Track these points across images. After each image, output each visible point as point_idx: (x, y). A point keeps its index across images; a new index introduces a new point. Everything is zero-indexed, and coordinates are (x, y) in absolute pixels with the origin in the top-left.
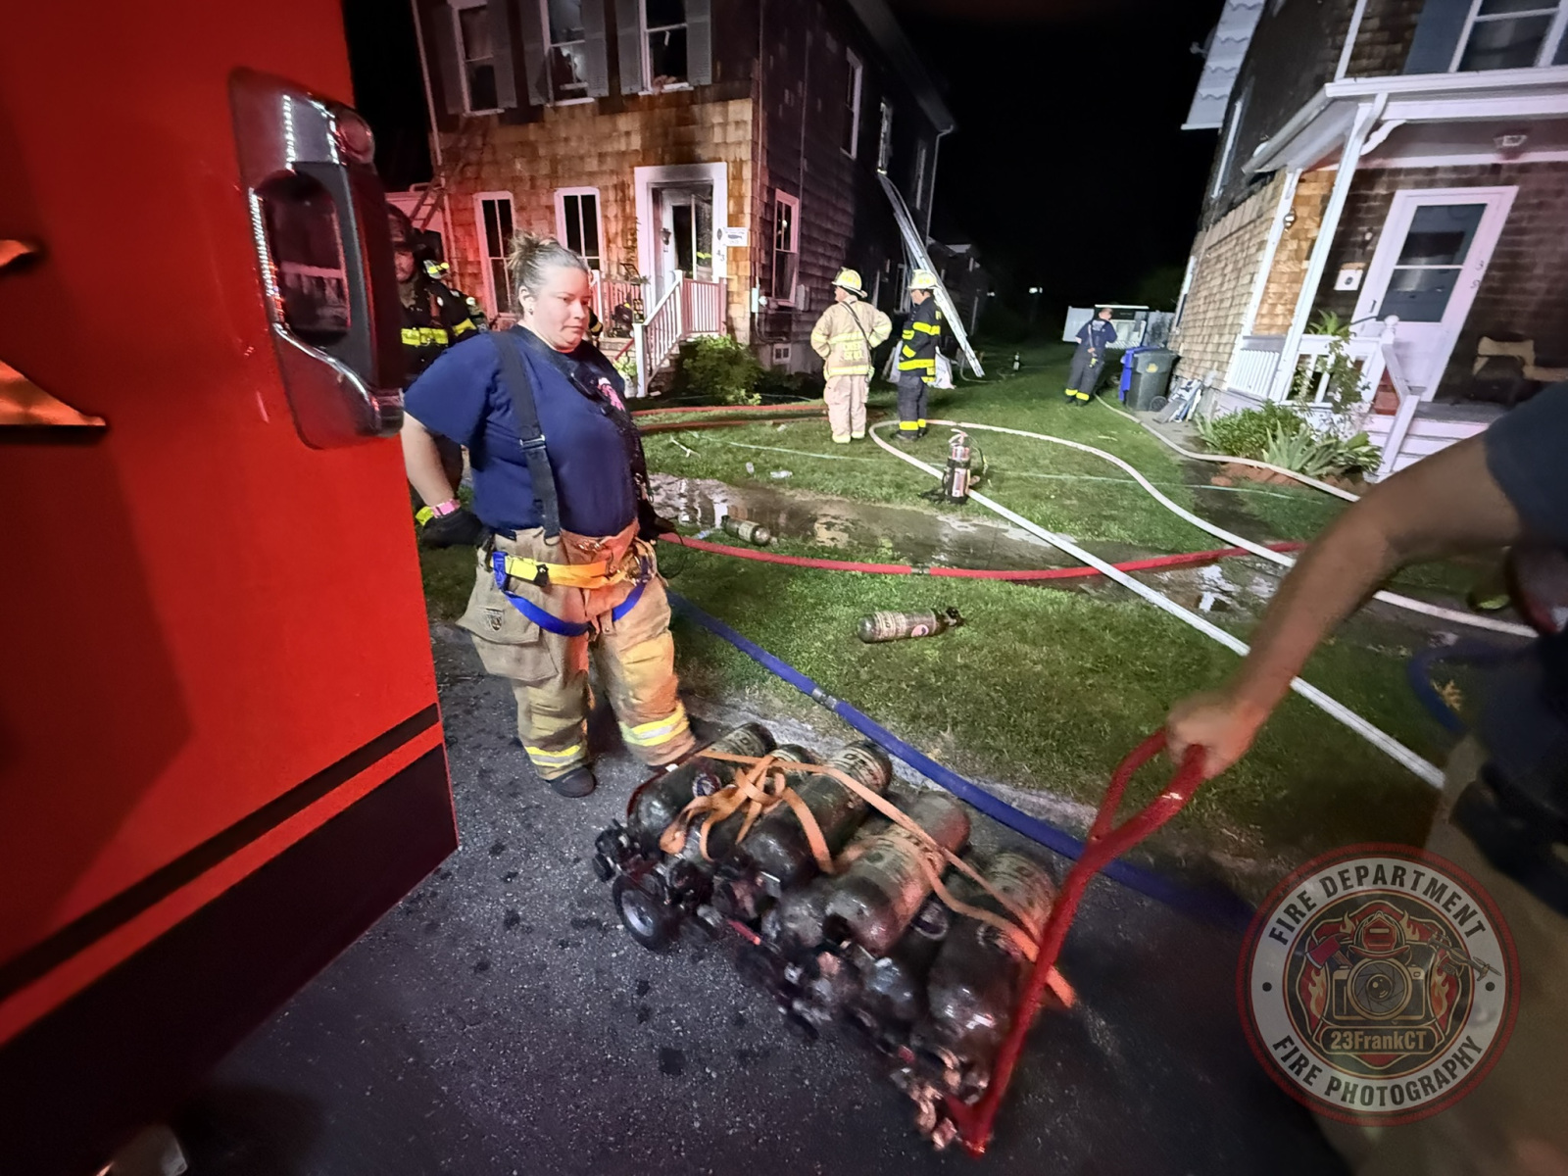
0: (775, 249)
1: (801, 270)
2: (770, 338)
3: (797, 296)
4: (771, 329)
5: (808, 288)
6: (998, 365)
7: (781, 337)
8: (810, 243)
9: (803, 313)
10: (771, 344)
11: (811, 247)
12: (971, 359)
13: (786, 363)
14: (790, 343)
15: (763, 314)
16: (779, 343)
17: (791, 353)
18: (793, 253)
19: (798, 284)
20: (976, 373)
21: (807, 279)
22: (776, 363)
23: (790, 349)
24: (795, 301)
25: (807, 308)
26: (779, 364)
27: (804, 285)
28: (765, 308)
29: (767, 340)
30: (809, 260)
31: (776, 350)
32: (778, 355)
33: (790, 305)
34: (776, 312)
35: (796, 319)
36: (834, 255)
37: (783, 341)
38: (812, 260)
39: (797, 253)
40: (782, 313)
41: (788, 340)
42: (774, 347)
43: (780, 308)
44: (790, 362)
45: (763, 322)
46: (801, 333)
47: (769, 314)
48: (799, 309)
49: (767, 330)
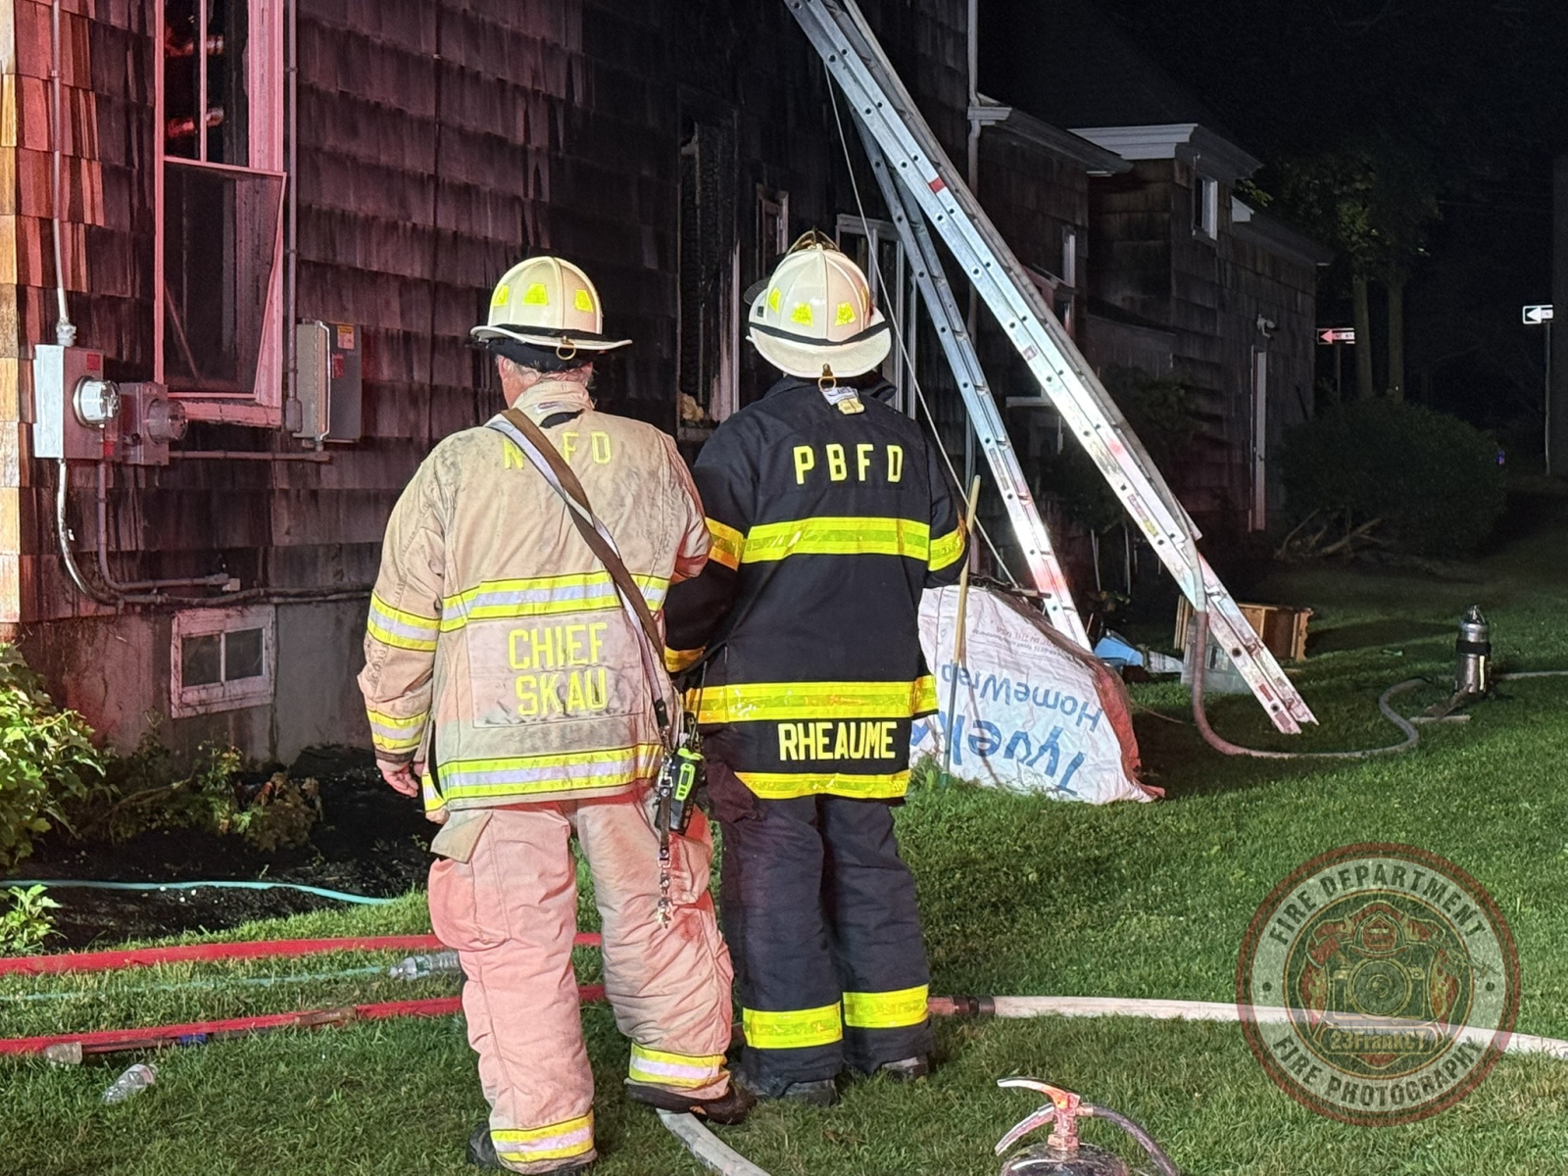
0: (160, 158)
1: (312, 256)
2: (149, 584)
3: (291, 375)
4: (147, 541)
5: (352, 336)
6: (1386, 673)
7: (212, 580)
8: (353, 131)
9: (327, 453)
10: (157, 613)
11: (362, 149)
12: (1242, 649)
13: (246, 704)
14: (264, 603)
15: (102, 468)
16: (203, 606)
17: (272, 651)
18: (263, 176)
19: (295, 319)
20: (1272, 714)
21: (347, 294)
22: (188, 705)
23: (267, 635)
24: (285, 396)
25: (353, 431)
26: (201, 710)
27: (327, 325)
28: (113, 437)
29: (131, 592)
30: (351, 205)
31: (188, 641)
32: (198, 670)
33: (257, 418)
34: (178, 454)
35: (291, 482)
36: (490, 182)
37: (222, 599)
38: (369, 208)
39: (285, 175)
40: (218, 459)
41: (254, 592)
42: (175, 628)
43: (199, 433)
44: (268, 701)
45: (102, 506)
46: (320, 553)
47: (136, 466)
48: (311, 439)
49: (126, 545)
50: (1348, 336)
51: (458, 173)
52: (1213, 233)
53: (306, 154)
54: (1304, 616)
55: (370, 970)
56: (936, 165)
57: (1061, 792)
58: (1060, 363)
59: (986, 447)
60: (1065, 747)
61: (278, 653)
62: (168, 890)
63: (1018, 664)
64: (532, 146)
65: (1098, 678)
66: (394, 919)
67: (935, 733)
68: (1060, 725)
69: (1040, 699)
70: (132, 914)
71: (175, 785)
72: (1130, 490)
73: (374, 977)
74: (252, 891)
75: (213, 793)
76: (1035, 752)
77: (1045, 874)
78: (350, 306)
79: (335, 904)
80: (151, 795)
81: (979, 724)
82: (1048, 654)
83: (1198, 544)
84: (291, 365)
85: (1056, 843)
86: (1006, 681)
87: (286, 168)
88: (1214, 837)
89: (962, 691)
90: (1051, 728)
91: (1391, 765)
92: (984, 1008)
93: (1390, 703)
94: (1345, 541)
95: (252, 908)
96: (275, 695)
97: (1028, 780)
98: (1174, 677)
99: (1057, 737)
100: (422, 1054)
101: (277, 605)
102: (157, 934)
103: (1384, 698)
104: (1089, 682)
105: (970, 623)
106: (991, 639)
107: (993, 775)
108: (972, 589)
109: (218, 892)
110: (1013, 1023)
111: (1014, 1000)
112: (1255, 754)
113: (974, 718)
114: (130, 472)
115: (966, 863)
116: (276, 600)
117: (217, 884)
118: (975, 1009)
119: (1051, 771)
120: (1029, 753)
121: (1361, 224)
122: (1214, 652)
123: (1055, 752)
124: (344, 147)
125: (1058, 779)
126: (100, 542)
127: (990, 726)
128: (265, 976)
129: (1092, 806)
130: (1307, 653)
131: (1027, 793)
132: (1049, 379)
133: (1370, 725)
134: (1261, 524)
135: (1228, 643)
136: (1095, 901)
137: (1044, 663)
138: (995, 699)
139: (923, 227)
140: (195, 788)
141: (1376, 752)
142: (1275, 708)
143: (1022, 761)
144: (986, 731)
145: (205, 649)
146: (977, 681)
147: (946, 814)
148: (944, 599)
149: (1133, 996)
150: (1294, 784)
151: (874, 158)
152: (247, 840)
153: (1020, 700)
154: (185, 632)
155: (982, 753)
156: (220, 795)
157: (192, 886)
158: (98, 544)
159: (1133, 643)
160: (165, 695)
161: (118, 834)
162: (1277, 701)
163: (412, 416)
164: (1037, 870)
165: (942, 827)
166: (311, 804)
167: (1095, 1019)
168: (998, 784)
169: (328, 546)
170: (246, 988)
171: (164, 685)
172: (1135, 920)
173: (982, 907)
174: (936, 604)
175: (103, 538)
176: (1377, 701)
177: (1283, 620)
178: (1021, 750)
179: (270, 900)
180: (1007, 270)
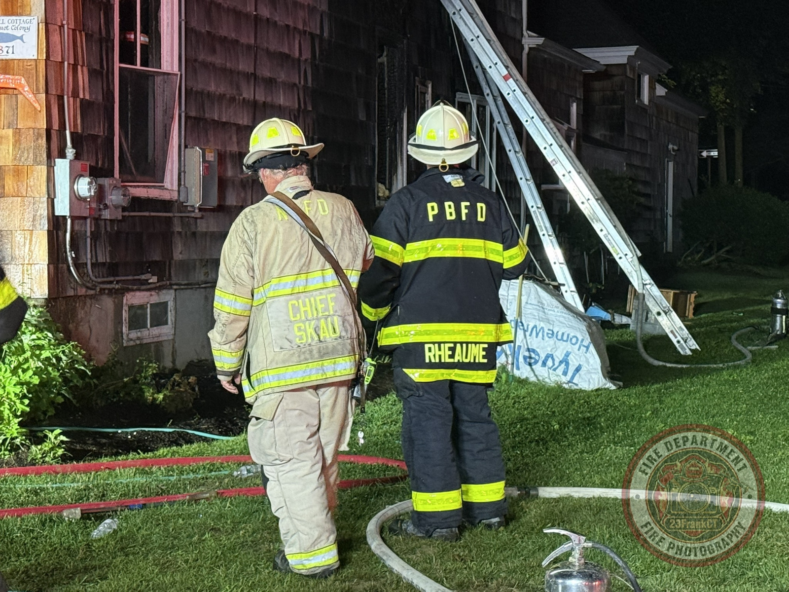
0: (117, 65)
1: (193, 114)
2: (112, 279)
3: (182, 174)
4: (111, 257)
5: (213, 154)
6: (734, 324)
7: (143, 277)
8: (214, 51)
9: (201, 213)
10: (116, 293)
11: (218, 60)
12: (661, 312)
13: (160, 339)
14: (169, 289)
15: (88, 221)
16: (139, 290)
17: (173, 312)
18: (169, 74)
19: (184, 146)
20: (677, 345)
21: (211, 133)
22: (131, 340)
23: (171, 305)
24: (179, 185)
25: (214, 202)
26: (138, 342)
27: (201, 149)
28: (94, 205)
29: (103, 283)
30: (212, 88)
31: (131, 307)
32: (137, 322)
33: (166, 196)
34: (126, 214)
35: (182, 229)
36: (282, 76)
37: (149, 287)
38: (222, 90)
39: (179, 73)
40: (145, 216)
41: (164, 283)
42: (125, 301)
43: (137, 203)
44: (171, 337)
45: (89, 240)
46: (197, 263)
47: (105, 220)
48: (192, 206)
49: (101, 259)
50: (715, 153)
51: (265, 72)
52: (646, 101)
53: (190, 62)
54: (693, 295)
55: (223, 472)
56: (507, 67)
57: (570, 384)
58: (569, 167)
59: (532, 210)
60: (572, 361)
61: (176, 313)
62: (122, 432)
63: (548, 320)
64: (303, 58)
65: (589, 327)
66: (235, 447)
67: (506, 355)
68: (570, 350)
69: (559, 337)
70: (105, 444)
71: (125, 380)
72: (605, 232)
73: (226, 476)
74: (164, 433)
75: (144, 384)
76: (557, 364)
77: (563, 426)
78: (212, 139)
79: (205, 440)
80: (113, 385)
81: (528, 350)
82: (564, 315)
83: (639, 259)
84: (182, 169)
85: (568, 410)
86: (542, 328)
87: (180, 70)
88: (648, 407)
89: (520, 333)
90: (565, 352)
91: (738, 371)
92: (532, 492)
93: (737, 339)
94: (713, 258)
95: (164, 441)
96: (175, 334)
97: (554, 378)
98: (627, 326)
99: (568, 356)
100: (251, 515)
101: (176, 290)
102: (117, 454)
103: (734, 337)
104: (585, 328)
105: (524, 299)
106: (535, 307)
107: (536, 376)
108: (525, 282)
109: (147, 433)
110: (548, 501)
111: (548, 489)
112: (668, 365)
113: (526, 347)
114: (102, 223)
115: (522, 420)
116: (175, 287)
117: (147, 429)
118: (528, 493)
119: (565, 373)
120: (554, 365)
121: (721, 97)
122: (647, 313)
123: (567, 364)
124: (210, 59)
125: (568, 378)
126: (88, 258)
127: (534, 351)
128: (171, 475)
129: (585, 391)
130: (694, 314)
131: (553, 385)
132: (564, 175)
133: (727, 351)
134: (670, 249)
135: (654, 309)
136: (588, 439)
137: (562, 319)
138: (537, 337)
139: (500, 99)
140: (135, 381)
141: (730, 364)
142: (678, 342)
143: (550, 368)
144: (532, 354)
145: (139, 312)
146: (528, 328)
147: (512, 395)
148: (511, 286)
149: (608, 487)
150: (688, 381)
151: (475, 64)
152: (161, 407)
153: (550, 338)
154: (129, 303)
155: (530, 364)
156: (148, 385)
157: (134, 430)
158: (87, 259)
159: (606, 310)
160: (120, 335)
161: (97, 404)
162: (679, 338)
163: (243, 195)
164: (559, 424)
165: (511, 401)
166: (193, 389)
167: (589, 499)
168: (538, 380)
169: (201, 260)
170: (162, 481)
171: (119, 330)
172: (608, 449)
173: (531, 442)
174: (507, 289)
175: (89, 256)
176: (730, 338)
177: (682, 297)
178: (550, 363)
179: (173, 437)
180: (543, 120)
